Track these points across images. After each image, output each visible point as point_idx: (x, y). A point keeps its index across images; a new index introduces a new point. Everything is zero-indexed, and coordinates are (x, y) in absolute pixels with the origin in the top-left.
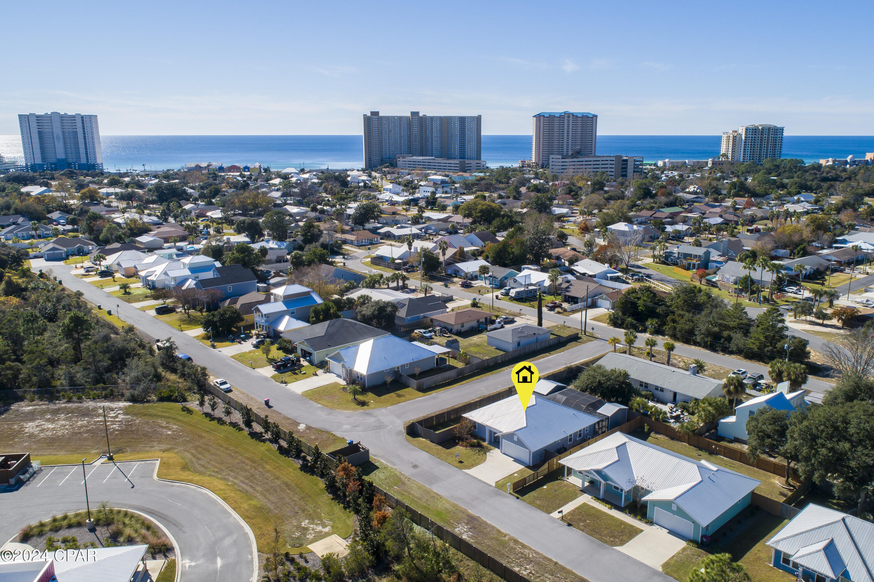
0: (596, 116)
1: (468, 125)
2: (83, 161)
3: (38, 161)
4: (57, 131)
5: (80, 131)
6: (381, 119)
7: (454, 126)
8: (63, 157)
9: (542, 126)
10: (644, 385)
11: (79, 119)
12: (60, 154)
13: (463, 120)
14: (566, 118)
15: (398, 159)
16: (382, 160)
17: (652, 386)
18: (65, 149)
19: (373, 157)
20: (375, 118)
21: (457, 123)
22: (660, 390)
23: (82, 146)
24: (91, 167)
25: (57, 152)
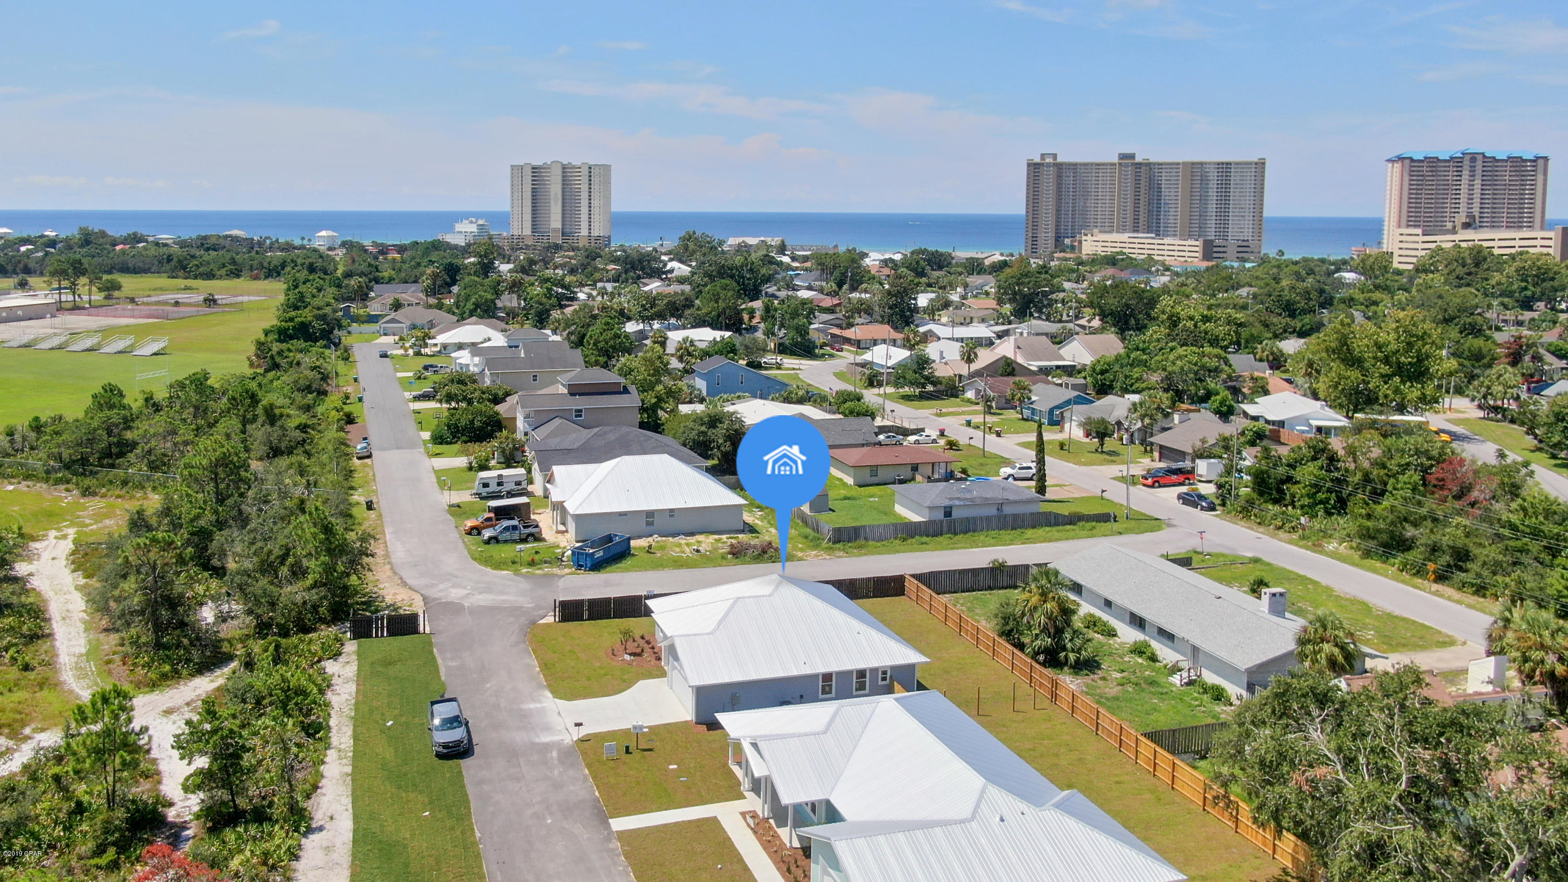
0: (1546, 159)
1: (1234, 178)
2: (584, 232)
3: (528, 231)
4: (555, 189)
5: (584, 188)
6: (1060, 168)
7: (1204, 179)
8: (559, 226)
9: (1406, 178)
10: (1138, 622)
11: (585, 171)
12: (556, 222)
13: (1225, 168)
14: (1467, 163)
15: (1084, 238)
16: (1058, 239)
17: (1152, 625)
18: (563, 214)
19: (1041, 235)
20: (1048, 165)
21: (1213, 175)
22: (1166, 636)
23: (584, 210)
24: (593, 241)
25: (552, 219)
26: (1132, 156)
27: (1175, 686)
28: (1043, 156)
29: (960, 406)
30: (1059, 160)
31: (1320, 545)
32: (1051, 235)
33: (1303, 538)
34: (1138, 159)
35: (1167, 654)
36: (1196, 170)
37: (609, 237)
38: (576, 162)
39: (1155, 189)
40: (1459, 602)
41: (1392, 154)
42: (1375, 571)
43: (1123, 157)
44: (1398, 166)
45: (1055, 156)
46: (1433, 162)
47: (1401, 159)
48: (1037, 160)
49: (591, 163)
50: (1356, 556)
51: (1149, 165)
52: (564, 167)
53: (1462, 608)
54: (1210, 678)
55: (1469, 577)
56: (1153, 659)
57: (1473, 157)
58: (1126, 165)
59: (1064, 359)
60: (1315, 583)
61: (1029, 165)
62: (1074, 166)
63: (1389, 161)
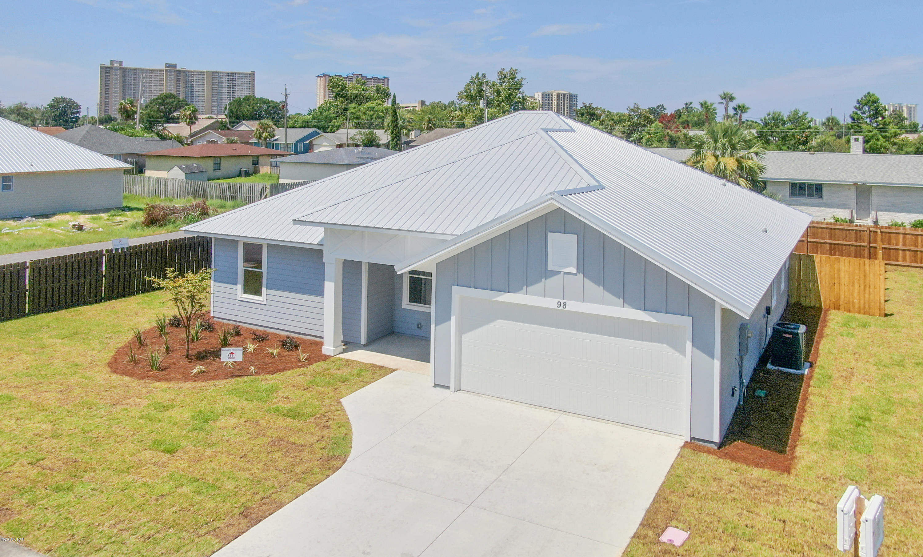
0: (388, 79)
1: (238, 79)
6: (124, 71)
7: (220, 80)
13: (232, 76)
20: (116, 69)
21: (225, 79)
26: (174, 66)
28: (112, 62)
30: (124, 65)
34: (179, 68)
39: (189, 87)
43: (168, 66)
44: (323, 79)
45: (121, 63)
47: (324, 75)
48: (108, 64)
51: (185, 72)
58: (171, 71)
61: (102, 68)
62: (134, 71)
63: (317, 77)
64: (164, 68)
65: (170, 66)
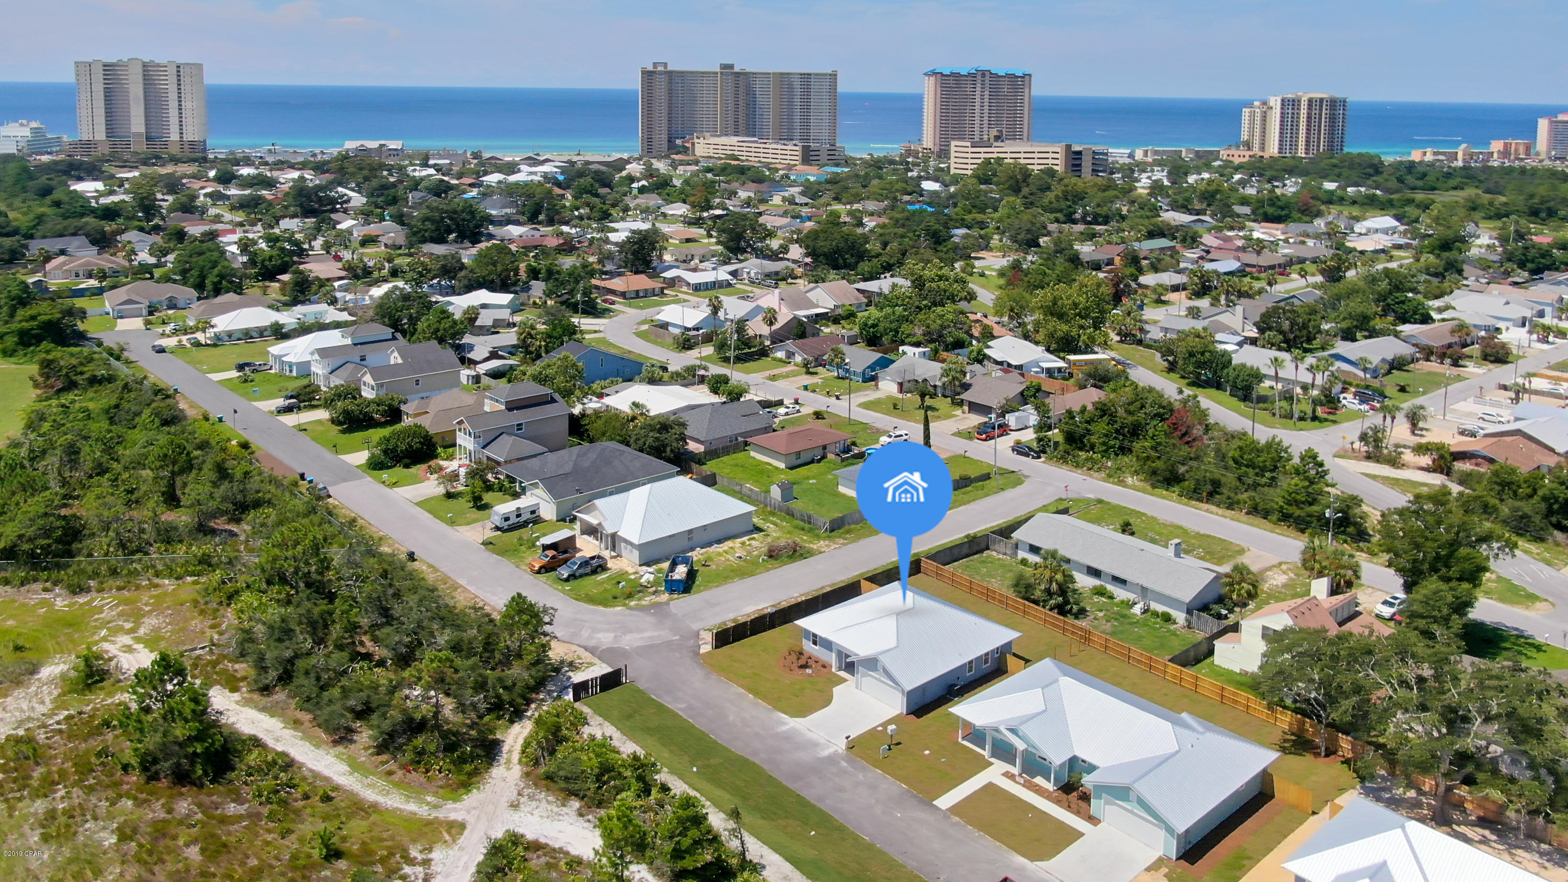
0: (1030, 75)
1: (814, 86)
2: (175, 137)
3: (101, 135)
4: (136, 90)
5: (173, 88)
6: (671, 75)
7: (791, 87)
8: (142, 130)
9: (939, 90)
10: (1095, 573)
11: (174, 70)
12: (137, 125)
13: (806, 77)
14: (979, 77)
15: (696, 141)
16: (670, 141)
17: (1107, 574)
18: (146, 116)
19: (656, 137)
20: (660, 73)
21: (797, 84)
22: (1120, 581)
23: (173, 112)
24: (186, 146)
25: (132, 122)
26: (731, 67)
27: (1136, 615)
28: (655, 65)
29: (777, 367)
30: (669, 68)
31: (1123, 481)
32: (665, 137)
33: (1109, 476)
34: (737, 69)
35: (1121, 594)
36: (783, 78)
37: (205, 141)
38: (163, 61)
39: (751, 95)
40: (1225, 517)
41: (928, 69)
42: (1164, 497)
43: (725, 67)
44: (932, 79)
45: (665, 65)
46: (956, 76)
47: (934, 73)
48: (650, 68)
49: (180, 61)
50: (1149, 488)
51: (746, 74)
52: (145, 65)
53: (1228, 520)
54: (1160, 608)
55: (1224, 497)
56: (1111, 597)
57: (983, 73)
58: (727, 74)
59: (817, 306)
60: (1144, 514)
61: (643, 73)
62: (682, 74)
63: (926, 74)
64: (718, 70)
65: (727, 67)
